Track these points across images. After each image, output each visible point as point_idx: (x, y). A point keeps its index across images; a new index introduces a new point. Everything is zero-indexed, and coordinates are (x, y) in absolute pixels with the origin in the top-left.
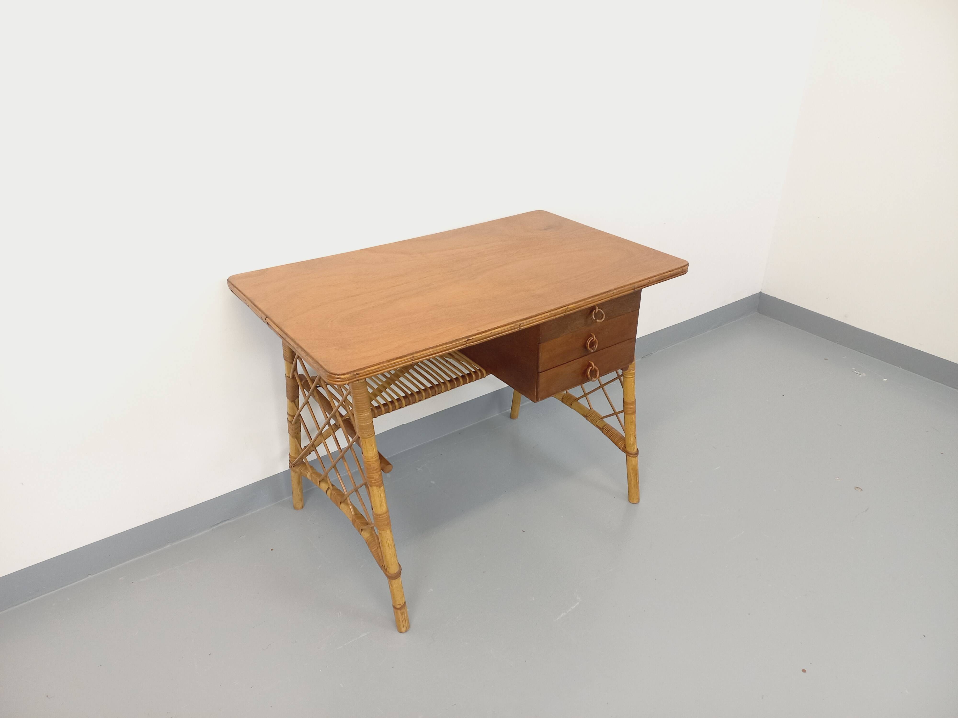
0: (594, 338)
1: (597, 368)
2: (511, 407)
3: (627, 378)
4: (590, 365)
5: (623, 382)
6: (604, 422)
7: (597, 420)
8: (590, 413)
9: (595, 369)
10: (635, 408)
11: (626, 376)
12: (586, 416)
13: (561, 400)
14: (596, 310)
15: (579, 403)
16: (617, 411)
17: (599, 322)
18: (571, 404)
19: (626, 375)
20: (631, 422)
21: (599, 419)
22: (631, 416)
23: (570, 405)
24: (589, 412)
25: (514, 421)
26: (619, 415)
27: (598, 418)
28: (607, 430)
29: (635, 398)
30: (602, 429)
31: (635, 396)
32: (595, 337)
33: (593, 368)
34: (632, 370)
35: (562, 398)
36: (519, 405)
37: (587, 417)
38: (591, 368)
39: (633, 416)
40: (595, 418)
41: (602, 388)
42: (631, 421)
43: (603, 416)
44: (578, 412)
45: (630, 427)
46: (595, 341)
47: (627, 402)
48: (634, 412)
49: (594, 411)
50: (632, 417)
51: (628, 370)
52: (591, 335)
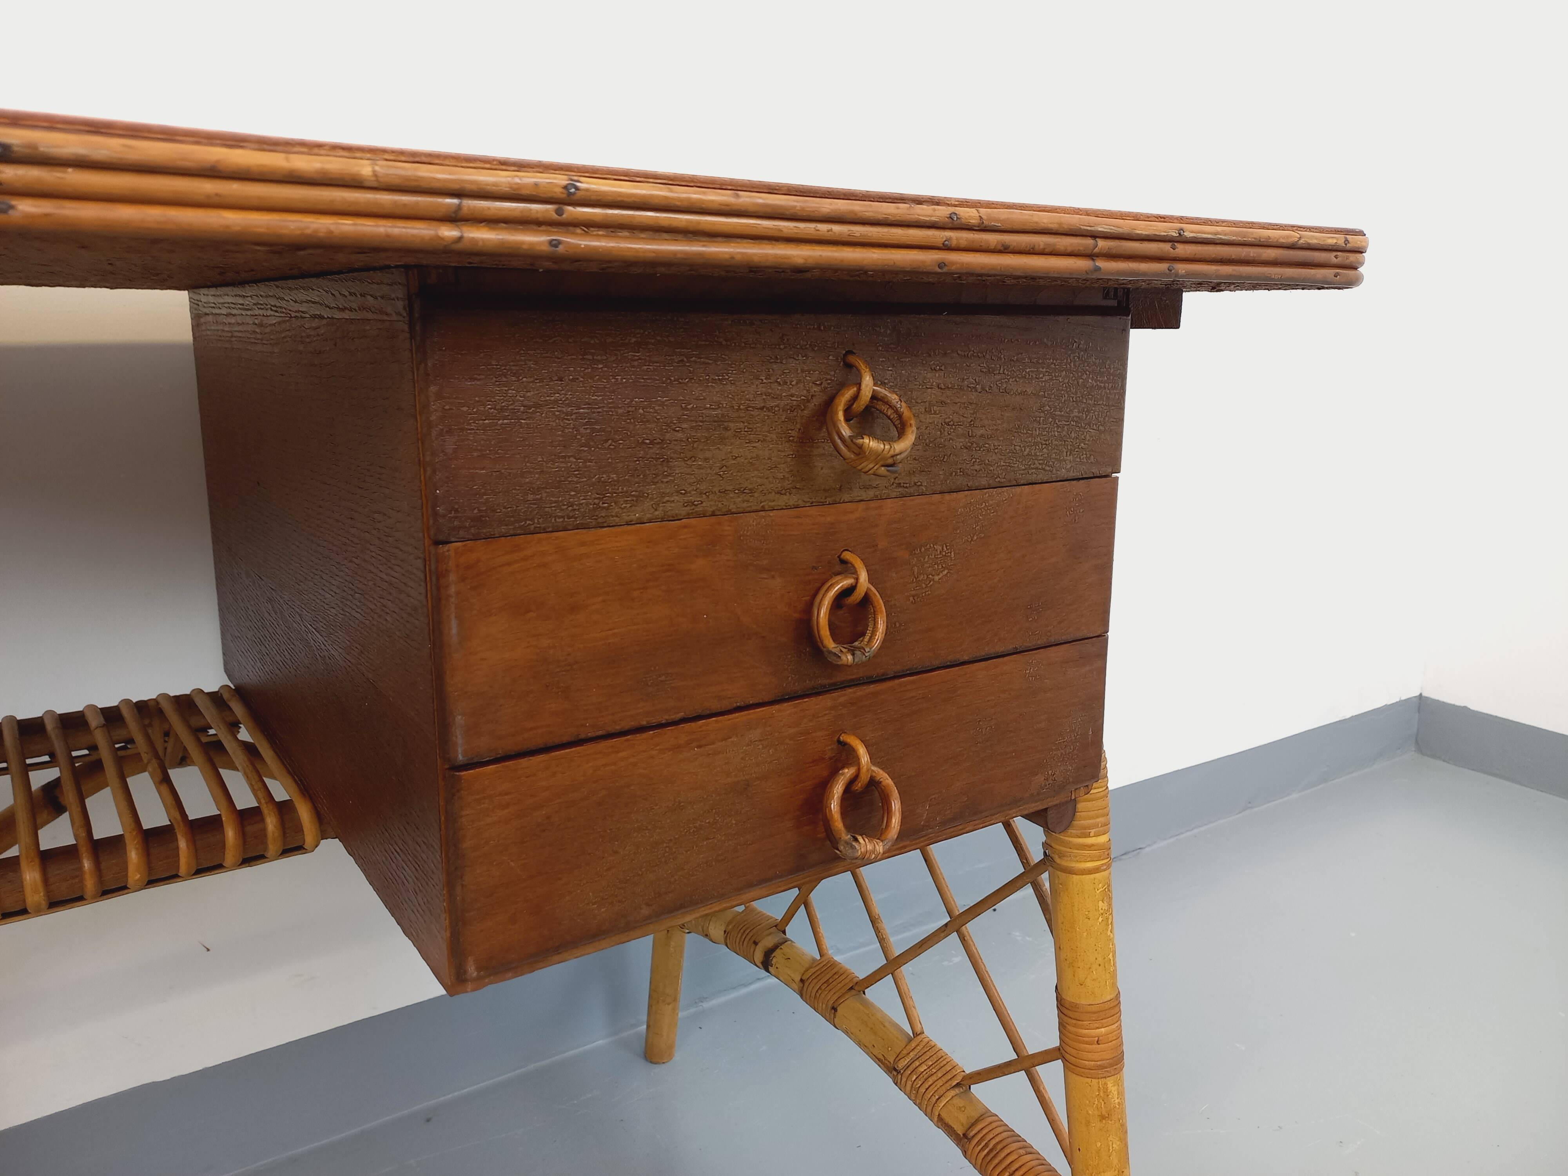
0: (857, 579)
1: (887, 780)
2: (645, 1018)
3: (1070, 871)
4: (846, 755)
5: (1049, 901)
6: (973, 1101)
7: (944, 1089)
8: (912, 1055)
9: (873, 783)
10: (1119, 1037)
11: (1064, 863)
12: (892, 1070)
13: (796, 987)
14: (859, 389)
15: (867, 1004)
16: (1032, 1048)
17: (877, 456)
18: (835, 1009)
19: (1062, 855)
20: (1102, 1118)
21: (948, 1086)
22: (1102, 1081)
23: (831, 1013)
24: (905, 1052)
25: (657, 1069)
26: (1042, 1070)
27: (944, 1079)
28: (986, 1145)
29: (1114, 985)
30: (962, 1139)
31: (1114, 976)
32: (863, 576)
33: (864, 778)
34: (1093, 832)
35: (802, 980)
36: (670, 1006)
37: (898, 1072)
38: (848, 773)
39: (1110, 1082)
40: (930, 1081)
41: (963, 939)
42: (1104, 1113)
43: (967, 1072)
44: (860, 1044)
45: (1099, 1144)
46: (867, 600)
47: (1075, 1007)
48: (1115, 1063)
49: (930, 1047)
50: (1106, 1084)
51: (1071, 831)
52: (844, 562)
